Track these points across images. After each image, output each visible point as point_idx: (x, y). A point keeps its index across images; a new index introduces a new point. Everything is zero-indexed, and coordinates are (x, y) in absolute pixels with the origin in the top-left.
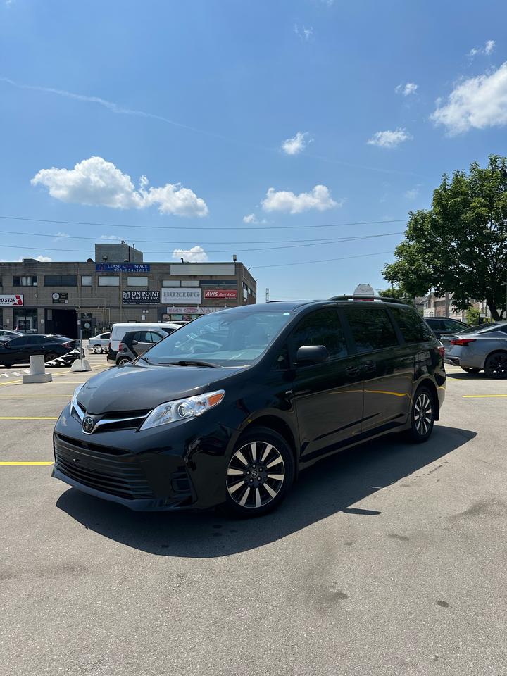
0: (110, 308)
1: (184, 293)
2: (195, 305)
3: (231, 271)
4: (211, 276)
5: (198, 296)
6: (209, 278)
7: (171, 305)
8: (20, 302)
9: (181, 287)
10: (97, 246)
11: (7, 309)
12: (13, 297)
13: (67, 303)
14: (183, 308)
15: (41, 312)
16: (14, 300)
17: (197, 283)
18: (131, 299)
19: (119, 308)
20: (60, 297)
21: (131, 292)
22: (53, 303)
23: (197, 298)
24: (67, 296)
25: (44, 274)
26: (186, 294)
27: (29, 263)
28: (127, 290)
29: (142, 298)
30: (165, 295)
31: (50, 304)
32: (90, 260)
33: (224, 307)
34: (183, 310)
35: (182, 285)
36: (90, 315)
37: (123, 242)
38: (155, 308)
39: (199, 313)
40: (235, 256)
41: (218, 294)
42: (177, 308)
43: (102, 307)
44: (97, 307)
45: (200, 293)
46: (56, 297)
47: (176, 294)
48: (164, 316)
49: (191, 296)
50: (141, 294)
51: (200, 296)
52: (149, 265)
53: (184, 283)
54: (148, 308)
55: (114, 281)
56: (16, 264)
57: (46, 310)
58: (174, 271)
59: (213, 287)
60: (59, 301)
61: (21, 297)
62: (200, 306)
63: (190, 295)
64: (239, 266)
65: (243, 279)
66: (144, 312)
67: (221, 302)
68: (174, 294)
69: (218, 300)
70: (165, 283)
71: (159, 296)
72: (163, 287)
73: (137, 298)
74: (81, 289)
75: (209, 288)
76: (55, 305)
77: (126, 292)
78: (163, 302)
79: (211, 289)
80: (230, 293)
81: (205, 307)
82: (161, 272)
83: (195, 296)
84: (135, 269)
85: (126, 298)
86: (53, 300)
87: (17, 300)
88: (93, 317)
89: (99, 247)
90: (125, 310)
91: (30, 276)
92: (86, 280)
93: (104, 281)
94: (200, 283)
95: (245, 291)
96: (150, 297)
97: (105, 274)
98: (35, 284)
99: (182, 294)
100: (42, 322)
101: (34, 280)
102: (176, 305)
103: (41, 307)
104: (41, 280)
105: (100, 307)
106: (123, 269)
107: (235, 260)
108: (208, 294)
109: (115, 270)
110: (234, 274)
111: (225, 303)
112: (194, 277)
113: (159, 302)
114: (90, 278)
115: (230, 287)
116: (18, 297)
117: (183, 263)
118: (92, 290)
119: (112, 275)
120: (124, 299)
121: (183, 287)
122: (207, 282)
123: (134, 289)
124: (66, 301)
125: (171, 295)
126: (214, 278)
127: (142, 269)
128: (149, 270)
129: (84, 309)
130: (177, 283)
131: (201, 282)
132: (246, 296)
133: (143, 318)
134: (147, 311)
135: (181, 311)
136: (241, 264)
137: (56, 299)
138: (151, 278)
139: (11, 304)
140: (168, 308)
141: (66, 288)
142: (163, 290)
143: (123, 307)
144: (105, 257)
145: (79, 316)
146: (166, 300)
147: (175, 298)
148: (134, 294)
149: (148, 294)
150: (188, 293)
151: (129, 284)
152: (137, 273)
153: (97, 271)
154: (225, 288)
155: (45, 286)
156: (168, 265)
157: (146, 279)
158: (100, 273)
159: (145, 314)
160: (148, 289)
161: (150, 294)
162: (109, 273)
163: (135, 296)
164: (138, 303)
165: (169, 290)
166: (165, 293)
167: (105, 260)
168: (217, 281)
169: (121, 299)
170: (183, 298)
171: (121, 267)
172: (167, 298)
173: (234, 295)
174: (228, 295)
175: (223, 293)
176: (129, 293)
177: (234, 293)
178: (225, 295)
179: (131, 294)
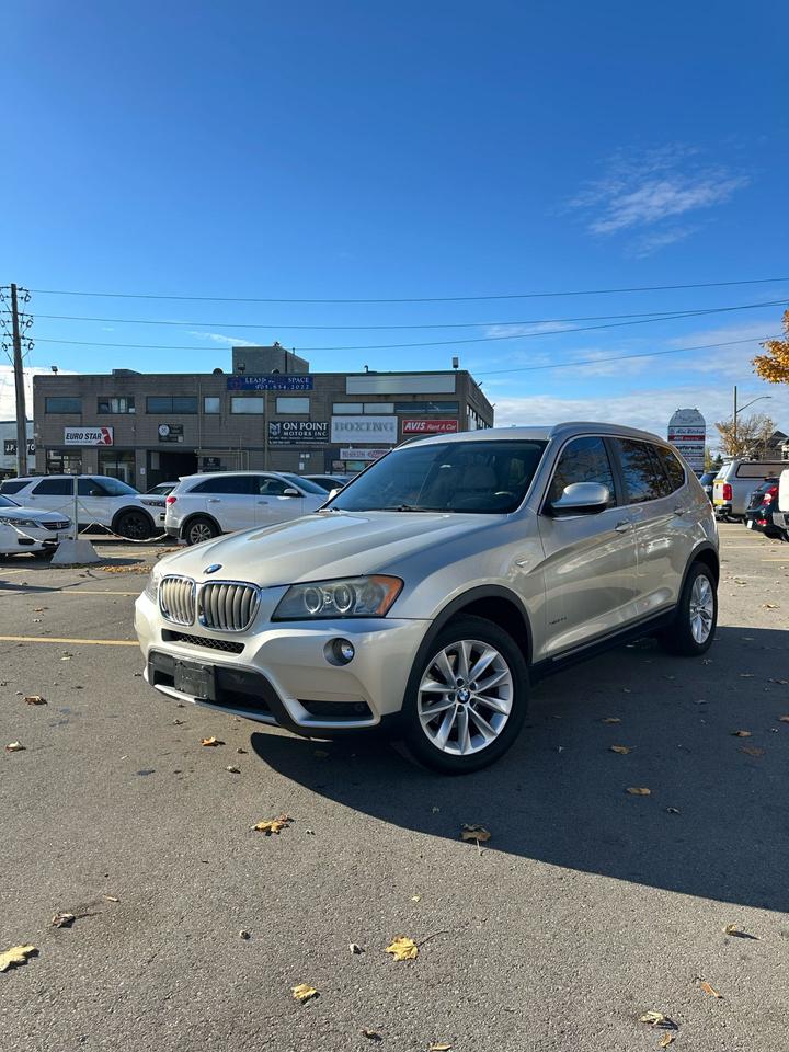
0: (249, 449)
1: (368, 424)
2: (388, 446)
3: (449, 386)
4: (415, 395)
5: (392, 429)
6: (410, 400)
7: (346, 445)
8: (107, 439)
9: (363, 414)
10: (234, 348)
11: (89, 451)
12: (98, 431)
13: (181, 442)
14: (367, 451)
15: (141, 455)
16: (100, 436)
17: (389, 408)
18: (281, 435)
19: (263, 450)
20: (170, 432)
21: (282, 424)
22: (161, 441)
23: (390, 433)
24: (181, 430)
25: (145, 394)
26: (372, 427)
27: (123, 377)
28: (275, 419)
29: (300, 434)
30: (337, 429)
31: (155, 443)
32: (218, 371)
34: (366, 454)
35: (366, 412)
36: (217, 461)
37: (277, 344)
38: (320, 450)
40: (455, 360)
41: (426, 426)
42: (357, 450)
43: (237, 448)
44: (228, 448)
45: (396, 425)
46: (164, 431)
47: (356, 427)
48: (336, 464)
49: (381, 429)
50: (299, 425)
51: (396, 429)
52: (311, 377)
53: (369, 408)
54: (309, 450)
55: (255, 405)
56: (101, 377)
57: (149, 453)
58: (353, 388)
59: (418, 414)
60: (169, 439)
61: (110, 430)
63: (378, 427)
64: (463, 378)
65: (468, 400)
66: (302, 456)
68: (352, 427)
70: (338, 408)
71: (328, 431)
72: (333, 415)
73: (292, 433)
74: (203, 419)
75: (412, 415)
76: (162, 444)
77: (275, 423)
78: (334, 440)
79: (414, 417)
80: (446, 423)
82: (334, 387)
83: (385, 429)
84: (289, 386)
85: (275, 433)
86: (160, 436)
87: (103, 436)
88: (222, 464)
89: (238, 353)
90: (273, 453)
91: (124, 397)
92: (212, 404)
93: (240, 405)
94: (395, 410)
95: (472, 422)
96: (312, 431)
97: (241, 392)
98: (132, 410)
99: (364, 427)
100: (143, 471)
101: (131, 403)
102: (355, 446)
103: (139, 448)
104: (141, 403)
105: (233, 449)
106: (271, 387)
107: (456, 366)
108: (408, 426)
109: (257, 387)
110: (453, 391)
112: (385, 398)
113: (327, 441)
114: (218, 399)
115: (445, 414)
116: (105, 432)
117: (368, 374)
118: (220, 419)
119: (253, 395)
120: (270, 435)
121: (367, 415)
122: (407, 405)
123: (286, 418)
124: (180, 439)
125: (346, 428)
126: (419, 399)
127: (300, 384)
128: (311, 387)
129: (206, 451)
130: (357, 408)
131: (398, 405)
133: (302, 466)
134: (308, 456)
135: (363, 454)
136: (465, 373)
137: (164, 434)
138: (314, 400)
139: (94, 442)
140: (342, 450)
141: (180, 417)
142: (334, 419)
143: (269, 449)
144: (242, 365)
145: (200, 463)
146: (338, 437)
147: (354, 432)
148: (287, 426)
149: (309, 426)
150: (375, 424)
151: (279, 411)
152: (293, 392)
153: (229, 388)
154: (437, 415)
155: (147, 413)
156: (342, 377)
157: (306, 401)
158: (233, 392)
159: (304, 460)
160: (309, 418)
161: (313, 426)
162: (248, 391)
163: (289, 431)
164: (293, 442)
165: (343, 420)
166: (336, 424)
167: (242, 369)
168: (424, 405)
169: (267, 435)
170: (367, 433)
171: (267, 382)
172: (341, 433)
173: (453, 428)
174: (443, 427)
175: (433, 424)
176: (279, 425)
177: (453, 424)
178: (437, 428)
179: (282, 427)
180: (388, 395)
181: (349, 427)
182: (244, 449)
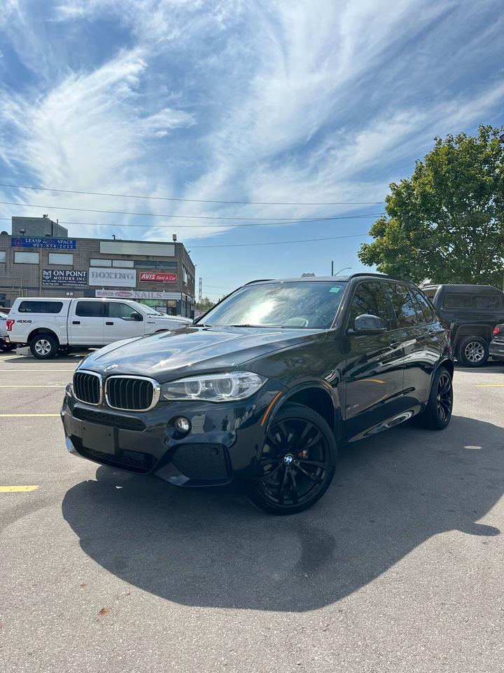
0: (28, 288)
1: (116, 274)
2: (130, 289)
3: (171, 252)
4: (148, 257)
5: (132, 278)
6: (145, 259)
7: (100, 288)
9: (112, 267)
10: (14, 219)
14: (115, 292)
17: (131, 264)
18: (52, 279)
19: (38, 289)
21: (53, 271)
23: (131, 280)
26: (118, 276)
28: (48, 268)
29: (66, 278)
30: (93, 276)
32: (5, 233)
33: (162, 291)
34: (114, 294)
35: (114, 265)
36: (3, 296)
37: (44, 216)
38: (81, 290)
39: (133, 297)
40: (174, 236)
41: (156, 277)
42: (107, 291)
43: (18, 287)
44: (12, 287)
45: (135, 275)
47: (107, 275)
49: (124, 278)
50: (65, 274)
51: (135, 278)
52: (74, 241)
53: (116, 263)
54: (73, 290)
55: (33, 258)
58: (104, 249)
59: (150, 269)
62: (134, 289)
63: (123, 276)
64: (179, 247)
65: (183, 263)
66: (68, 294)
67: (158, 286)
68: (104, 276)
69: (155, 284)
70: (93, 262)
71: (87, 277)
72: (90, 266)
73: (60, 278)
75: (145, 270)
77: (47, 271)
78: (91, 283)
79: (148, 270)
80: (169, 276)
81: (140, 290)
82: (89, 249)
83: (128, 278)
84: (58, 246)
88: (7, 299)
89: (16, 221)
90: (46, 291)
93: (21, 257)
94: (134, 265)
95: (186, 276)
96: (75, 277)
97: (22, 248)
99: (113, 276)
102: (107, 288)
105: (15, 287)
106: (44, 246)
107: (175, 240)
108: (144, 276)
109: (35, 245)
110: (174, 255)
111: (163, 287)
112: (127, 257)
113: (86, 284)
114: (4, 253)
115: (169, 269)
117: (115, 241)
118: (6, 266)
119: (31, 251)
120: (44, 279)
121: (115, 268)
122: (141, 262)
123: (56, 268)
125: (100, 276)
126: (151, 259)
127: (67, 245)
128: (74, 247)
130: (108, 263)
131: (136, 263)
132: (186, 281)
134: (72, 294)
135: (112, 294)
136: (181, 244)
138: (76, 256)
140: (97, 291)
142: (90, 268)
143: (43, 289)
144: (23, 230)
146: (94, 281)
147: (105, 279)
148: (56, 273)
149: (73, 274)
150: (121, 274)
151: (50, 262)
152: (61, 250)
153: (13, 245)
154: (163, 271)
156: (97, 242)
157: (71, 256)
158: (16, 248)
159: (69, 296)
160: (73, 268)
161: (75, 274)
162: (28, 248)
163: (58, 276)
164: (61, 284)
165: (99, 270)
166: (93, 273)
167: (23, 232)
168: (154, 263)
169: (41, 279)
170: (115, 280)
171: (42, 243)
172: (96, 279)
173: (174, 279)
174: (167, 278)
175: (161, 276)
176: (50, 272)
177: (174, 276)
178: (163, 278)
179: (52, 274)
180: (129, 255)
181: (102, 275)
182: (23, 288)
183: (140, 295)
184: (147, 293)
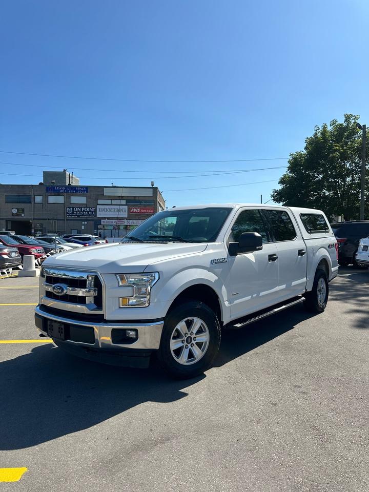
0: (57, 220)
2: (123, 219)
3: (150, 193)
4: (135, 197)
5: (125, 211)
6: (133, 199)
7: (104, 218)
9: (112, 205)
10: (44, 173)
14: (114, 221)
15: (3, 223)
17: (124, 202)
18: (73, 213)
19: (64, 220)
20: (18, 212)
21: (73, 208)
23: (124, 213)
24: (23, 211)
25: (5, 194)
26: (116, 210)
28: (70, 206)
29: (82, 213)
30: (100, 211)
31: (10, 217)
32: (41, 184)
34: (114, 222)
35: (113, 203)
36: (41, 225)
37: (64, 170)
38: (92, 220)
39: (125, 224)
40: (152, 182)
41: (140, 210)
42: (109, 220)
43: (51, 219)
44: (46, 219)
45: (127, 209)
46: (15, 211)
47: (108, 210)
48: (99, 227)
50: (81, 209)
51: (127, 211)
52: (87, 187)
53: (115, 202)
54: (87, 220)
55: (60, 199)
57: (7, 221)
58: (107, 193)
59: (136, 205)
60: (17, 215)
62: (126, 219)
63: (119, 210)
64: (155, 190)
65: (158, 200)
66: (83, 223)
67: (142, 217)
69: (138, 215)
70: (100, 202)
71: (95, 212)
72: (98, 204)
73: (78, 213)
74: (34, 206)
75: (134, 205)
76: (13, 217)
77: (70, 208)
78: (98, 216)
80: (149, 209)
81: (130, 219)
82: (95, 193)
83: (122, 211)
84: (76, 191)
85: (70, 212)
86: (13, 214)
88: (44, 227)
89: (46, 175)
90: (69, 221)
92: (38, 199)
93: (52, 199)
94: (126, 202)
95: (160, 209)
96: (88, 212)
97: (53, 194)
99: (113, 210)
100: (4, 230)
102: (109, 218)
103: (3, 219)
104: (3, 198)
105: (49, 219)
106: (68, 191)
107: (153, 185)
108: (132, 210)
109: (61, 191)
110: (152, 195)
111: (145, 217)
113: (95, 216)
114: (41, 197)
115: (148, 205)
117: (114, 187)
118: (43, 206)
119: (59, 195)
120: (67, 213)
121: (113, 205)
122: (132, 201)
123: (75, 206)
124: (23, 215)
126: (137, 198)
127: (82, 190)
128: (87, 192)
129: (36, 221)
130: (109, 202)
131: (128, 201)
133: (83, 228)
134: (86, 223)
135: (112, 222)
136: (157, 188)
138: (88, 198)
140: (102, 220)
141: (23, 205)
142: (98, 206)
143: (67, 220)
144: (53, 181)
145: (33, 226)
146: (100, 214)
147: (108, 213)
148: (75, 209)
149: (86, 209)
151: (72, 202)
152: (78, 194)
153: (47, 191)
154: (145, 206)
155: (6, 203)
156: (102, 188)
157: (85, 198)
158: (49, 194)
159: (84, 225)
160: (86, 206)
161: (88, 210)
162: (56, 193)
163: (77, 211)
164: (79, 216)
165: (103, 207)
166: (99, 209)
167: (53, 183)
168: (140, 201)
169: (66, 213)
170: (114, 213)
171: (66, 189)
172: (102, 213)
173: (152, 211)
174: (148, 211)
175: (144, 210)
176: (72, 209)
177: (152, 209)
178: (145, 211)
179: (73, 209)
180: (122, 197)
181: (105, 210)
182: (55, 219)
183: (130, 223)
184: (134, 221)
